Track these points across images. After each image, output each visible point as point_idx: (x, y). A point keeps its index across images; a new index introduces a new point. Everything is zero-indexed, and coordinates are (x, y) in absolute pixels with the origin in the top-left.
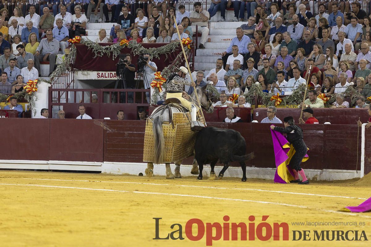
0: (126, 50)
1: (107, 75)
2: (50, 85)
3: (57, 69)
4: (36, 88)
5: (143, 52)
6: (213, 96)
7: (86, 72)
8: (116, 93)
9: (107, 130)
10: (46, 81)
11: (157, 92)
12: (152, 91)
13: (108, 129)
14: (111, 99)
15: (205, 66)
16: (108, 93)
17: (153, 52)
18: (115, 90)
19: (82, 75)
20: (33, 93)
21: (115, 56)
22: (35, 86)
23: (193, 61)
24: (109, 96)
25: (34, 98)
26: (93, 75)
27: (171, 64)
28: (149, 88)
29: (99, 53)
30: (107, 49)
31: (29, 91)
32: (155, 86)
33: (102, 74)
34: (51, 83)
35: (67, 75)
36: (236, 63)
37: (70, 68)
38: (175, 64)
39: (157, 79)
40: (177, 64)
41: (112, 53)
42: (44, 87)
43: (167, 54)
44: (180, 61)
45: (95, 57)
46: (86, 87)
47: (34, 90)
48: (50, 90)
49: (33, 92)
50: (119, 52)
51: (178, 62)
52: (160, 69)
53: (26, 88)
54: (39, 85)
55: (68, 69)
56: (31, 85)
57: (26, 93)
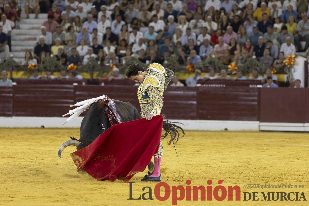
2: (305, 59)
10: (302, 56)
20: (292, 66)
22: (293, 60)
25: (293, 70)
31: (288, 64)
42: (301, 61)
47: (292, 63)
48: (306, 64)
53: (286, 62)
54: (296, 59)
56: (289, 60)
57: (285, 66)
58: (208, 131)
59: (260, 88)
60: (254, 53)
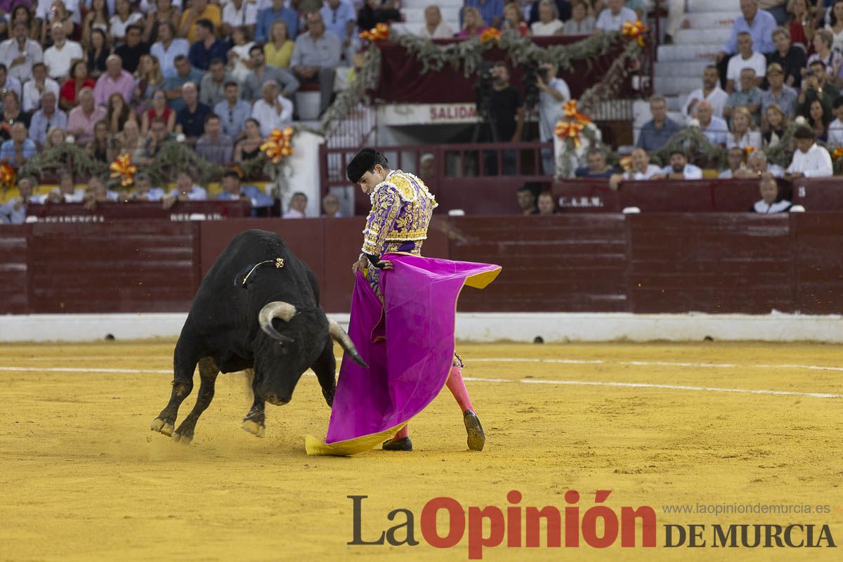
0: (495, 54)
1: (453, 113)
2: (321, 140)
3: (336, 103)
4: (289, 148)
5: (535, 57)
6: (699, 153)
7: (403, 108)
8: (475, 154)
9: (456, 241)
10: (312, 131)
11: (571, 148)
12: (559, 146)
13: (460, 237)
14: (465, 169)
15: (678, 83)
16: (457, 153)
17: (558, 55)
18: (474, 146)
19: (395, 115)
20: (284, 160)
21: (469, 68)
22: (287, 144)
23: (651, 73)
24: (458, 162)
25: (287, 171)
26: (421, 114)
27: (598, 81)
28: (551, 141)
29: (433, 62)
30: (450, 52)
31: (275, 155)
32: (565, 135)
33: (442, 110)
34: (323, 135)
35: (361, 116)
36: (747, 75)
37: (367, 99)
38: (609, 81)
39: (569, 118)
40: (615, 82)
41: (462, 60)
42: (308, 145)
43: (592, 59)
44: (621, 75)
45: (424, 71)
46: (406, 140)
47: (285, 151)
48: (324, 152)
49: (283, 156)
50: (479, 59)
51: (615, 77)
52: (575, 94)
53: (268, 149)
54: (297, 141)
55: (363, 101)
56: (277, 142)
57: (266, 160)
58: (60, 344)
59: (198, 222)
60: (179, 128)
